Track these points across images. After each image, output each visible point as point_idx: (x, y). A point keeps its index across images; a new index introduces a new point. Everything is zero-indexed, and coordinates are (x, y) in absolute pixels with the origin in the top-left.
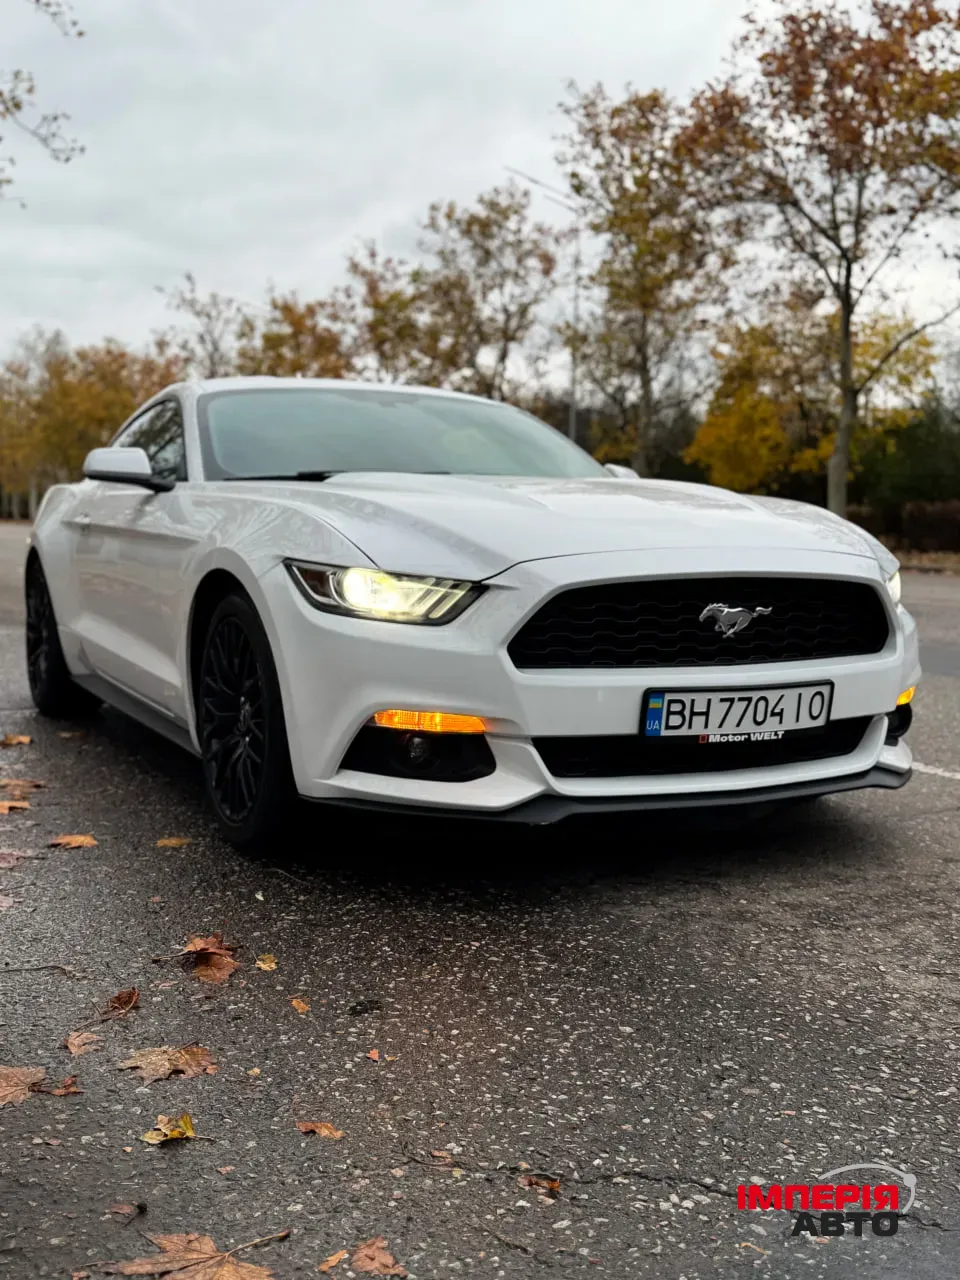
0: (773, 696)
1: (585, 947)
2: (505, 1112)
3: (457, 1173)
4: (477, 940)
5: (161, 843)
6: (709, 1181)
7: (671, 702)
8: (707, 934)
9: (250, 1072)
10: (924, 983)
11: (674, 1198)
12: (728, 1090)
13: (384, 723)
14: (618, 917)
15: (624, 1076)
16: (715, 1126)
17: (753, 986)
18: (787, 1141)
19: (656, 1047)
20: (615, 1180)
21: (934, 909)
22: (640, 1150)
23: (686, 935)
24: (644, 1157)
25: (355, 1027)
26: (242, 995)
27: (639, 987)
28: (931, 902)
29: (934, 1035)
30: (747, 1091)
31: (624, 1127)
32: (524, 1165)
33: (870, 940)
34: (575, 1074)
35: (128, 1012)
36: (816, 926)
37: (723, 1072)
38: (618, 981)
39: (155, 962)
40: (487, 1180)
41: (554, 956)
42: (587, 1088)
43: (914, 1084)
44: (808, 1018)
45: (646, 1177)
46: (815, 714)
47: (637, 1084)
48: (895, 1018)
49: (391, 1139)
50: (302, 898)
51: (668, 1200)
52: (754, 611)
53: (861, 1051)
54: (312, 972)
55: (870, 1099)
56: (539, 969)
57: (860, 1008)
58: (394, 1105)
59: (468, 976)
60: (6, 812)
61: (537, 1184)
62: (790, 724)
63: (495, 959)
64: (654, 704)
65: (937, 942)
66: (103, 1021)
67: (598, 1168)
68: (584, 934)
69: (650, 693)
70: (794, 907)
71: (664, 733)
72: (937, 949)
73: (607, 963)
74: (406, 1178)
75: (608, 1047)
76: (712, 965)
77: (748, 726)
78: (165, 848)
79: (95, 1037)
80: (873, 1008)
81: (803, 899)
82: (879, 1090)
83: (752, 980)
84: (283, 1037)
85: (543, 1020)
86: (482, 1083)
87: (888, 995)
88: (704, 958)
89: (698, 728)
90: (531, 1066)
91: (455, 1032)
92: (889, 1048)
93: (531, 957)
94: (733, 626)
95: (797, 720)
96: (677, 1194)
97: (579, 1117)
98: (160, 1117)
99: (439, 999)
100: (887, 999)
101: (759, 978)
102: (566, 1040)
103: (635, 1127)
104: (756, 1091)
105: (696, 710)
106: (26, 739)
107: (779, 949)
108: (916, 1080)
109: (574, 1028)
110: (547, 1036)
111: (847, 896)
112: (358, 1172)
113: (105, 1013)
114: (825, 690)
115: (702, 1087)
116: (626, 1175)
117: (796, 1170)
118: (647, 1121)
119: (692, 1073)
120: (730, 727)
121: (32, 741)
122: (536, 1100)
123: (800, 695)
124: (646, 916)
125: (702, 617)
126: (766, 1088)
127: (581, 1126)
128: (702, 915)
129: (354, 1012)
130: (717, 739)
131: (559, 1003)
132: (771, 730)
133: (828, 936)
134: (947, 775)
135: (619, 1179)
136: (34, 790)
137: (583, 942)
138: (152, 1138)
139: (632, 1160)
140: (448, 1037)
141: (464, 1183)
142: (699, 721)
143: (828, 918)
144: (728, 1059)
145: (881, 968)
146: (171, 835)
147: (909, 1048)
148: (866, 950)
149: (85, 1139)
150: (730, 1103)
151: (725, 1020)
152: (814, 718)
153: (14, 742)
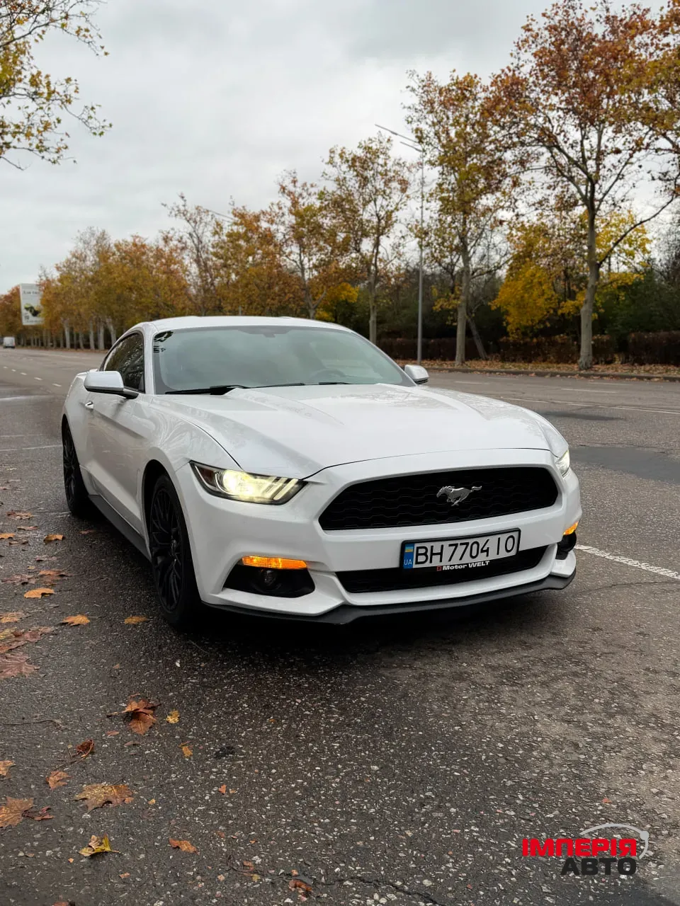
0: (482, 541)
1: (363, 702)
2: (291, 832)
3: (256, 877)
4: (300, 698)
5: (126, 621)
6: (399, 883)
7: (418, 548)
8: (437, 692)
9: (150, 803)
10: (557, 729)
11: (376, 896)
12: (424, 815)
13: (247, 563)
14: (387, 678)
15: (366, 804)
16: (411, 843)
17: (456, 732)
18: (450, 853)
19: (389, 781)
20: (345, 883)
21: (577, 669)
22: (363, 862)
23: (424, 692)
24: (365, 866)
25: (216, 767)
26: (155, 743)
27: (388, 735)
28: (577, 664)
29: (555, 770)
30: (435, 815)
31: (358, 843)
32: (295, 872)
33: (533, 694)
34: (337, 802)
35: (87, 756)
36: (504, 683)
37: (425, 799)
38: (377, 729)
39: (108, 717)
40: (272, 883)
41: (343, 710)
42: (342, 813)
43: (535, 808)
44: (484, 757)
45: (363, 881)
46: (509, 549)
47: (372, 810)
48: (535, 758)
49: (222, 852)
50: (203, 665)
51: (372, 898)
52: (470, 489)
53: (509, 783)
54: (198, 725)
55: (506, 820)
56: (333, 721)
57: (517, 749)
58: (228, 826)
59: (289, 726)
60: (40, 597)
61: (300, 887)
62: (493, 556)
63: (307, 713)
64: (408, 550)
65: (574, 696)
66: (72, 763)
67: (337, 874)
68: (363, 692)
69: (405, 544)
70: (494, 668)
71: (415, 566)
72: (573, 701)
73: (373, 715)
74: (225, 881)
75: (361, 781)
76: (435, 716)
77: (467, 559)
78: (128, 625)
79: (66, 776)
80: (524, 749)
81: (500, 662)
82: (513, 813)
83: (456, 728)
84: (173, 776)
85: (327, 761)
86: (282, 810)
87: (535, 738)
88: (432, 710)
89: (436, 562)
90: (314, 797)
91: (274, 771)
92: (526, 780)
93: (330, 711)
94: (457, 499)
95: (498, 554)
96: (379, 894)
97: (334, 836)
98: (93, 836)
99: (270, 745)
100: (534, 741)
101: (461, 726)
102: (337, 777)
103: (364, 843)
104: (441, 815)
105: (434, 552)
106: (60, 537)
107: (478, 702)
108: (536, 805)
109: (344, 768)
110: (327, 774)
111: (527, 659)
112: (199, 877)
113: (74, 756)
114: (515, 535)
115: (410, 812)
116: (352, 879)
117: (451, 875)
118: (372, 838)
119: (407, 802)
120: (456, 560)
121: (63, 538)
122: (311, 823)
123: (499, 539)
124: (404, 677)
125: (438, 495)
126: (448, 813)
127: (333, 843)
128: (438, 675)
129: (218, 756)
130: (448, 568)
131: (340, 747)
132: (482, 560)
133: (509, 691)
134: (611, 558)
135: (347, 883)
136: (59, 578)
137: (363, 699)
138: (86, 852)
139: (357, 868)
140: (269, 775)
141: (258, 885)
142: (436, 559)
143: (513, 677)
144: (430, 790)
145: (536, 717)
146: (134, 615)
147: (538, 780)
148: (530, 702)
149: (48, 852)
150: (424, 823)
151: (435, 760)
152: (508, 551)
153: (53, 539)
